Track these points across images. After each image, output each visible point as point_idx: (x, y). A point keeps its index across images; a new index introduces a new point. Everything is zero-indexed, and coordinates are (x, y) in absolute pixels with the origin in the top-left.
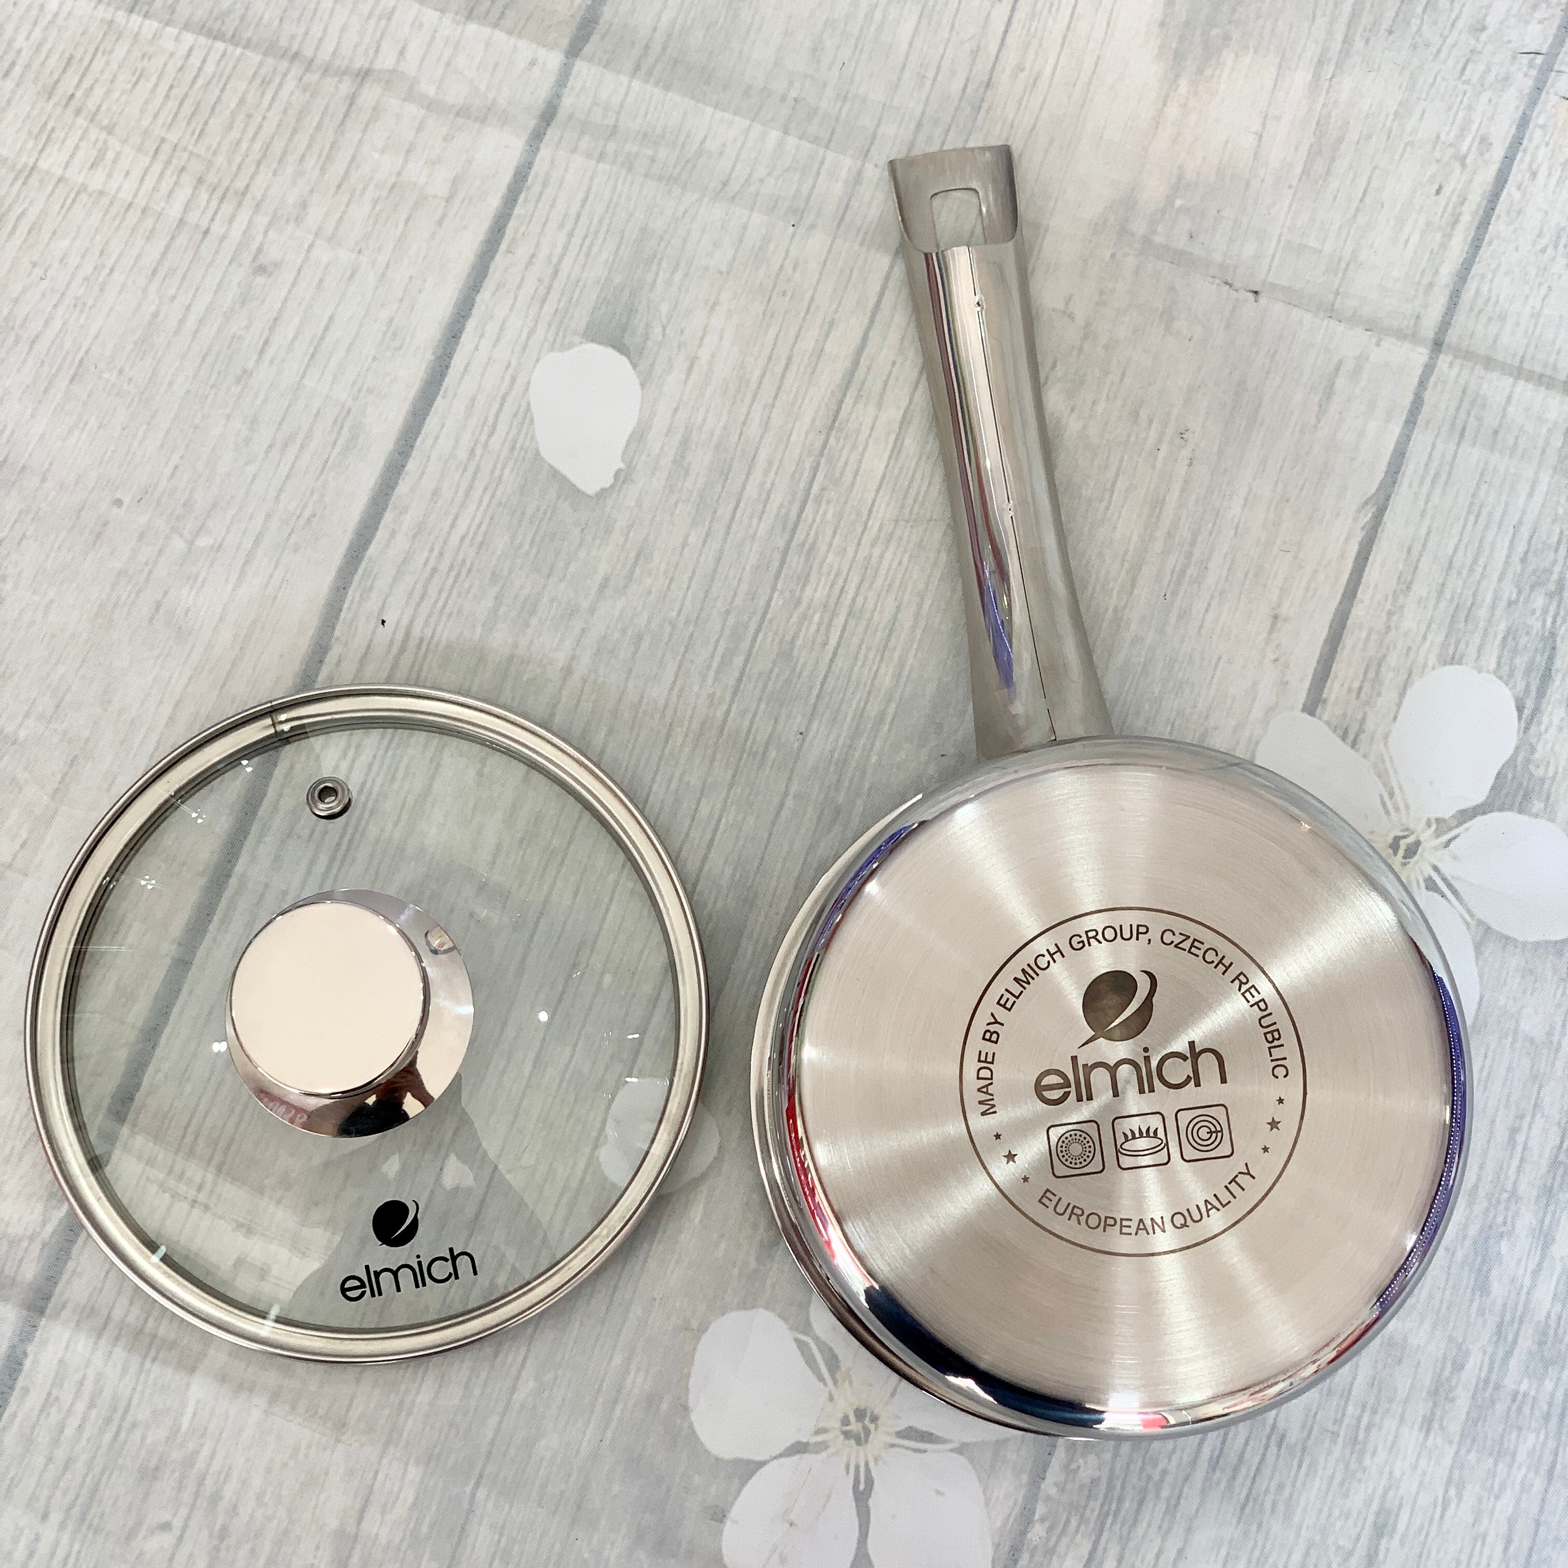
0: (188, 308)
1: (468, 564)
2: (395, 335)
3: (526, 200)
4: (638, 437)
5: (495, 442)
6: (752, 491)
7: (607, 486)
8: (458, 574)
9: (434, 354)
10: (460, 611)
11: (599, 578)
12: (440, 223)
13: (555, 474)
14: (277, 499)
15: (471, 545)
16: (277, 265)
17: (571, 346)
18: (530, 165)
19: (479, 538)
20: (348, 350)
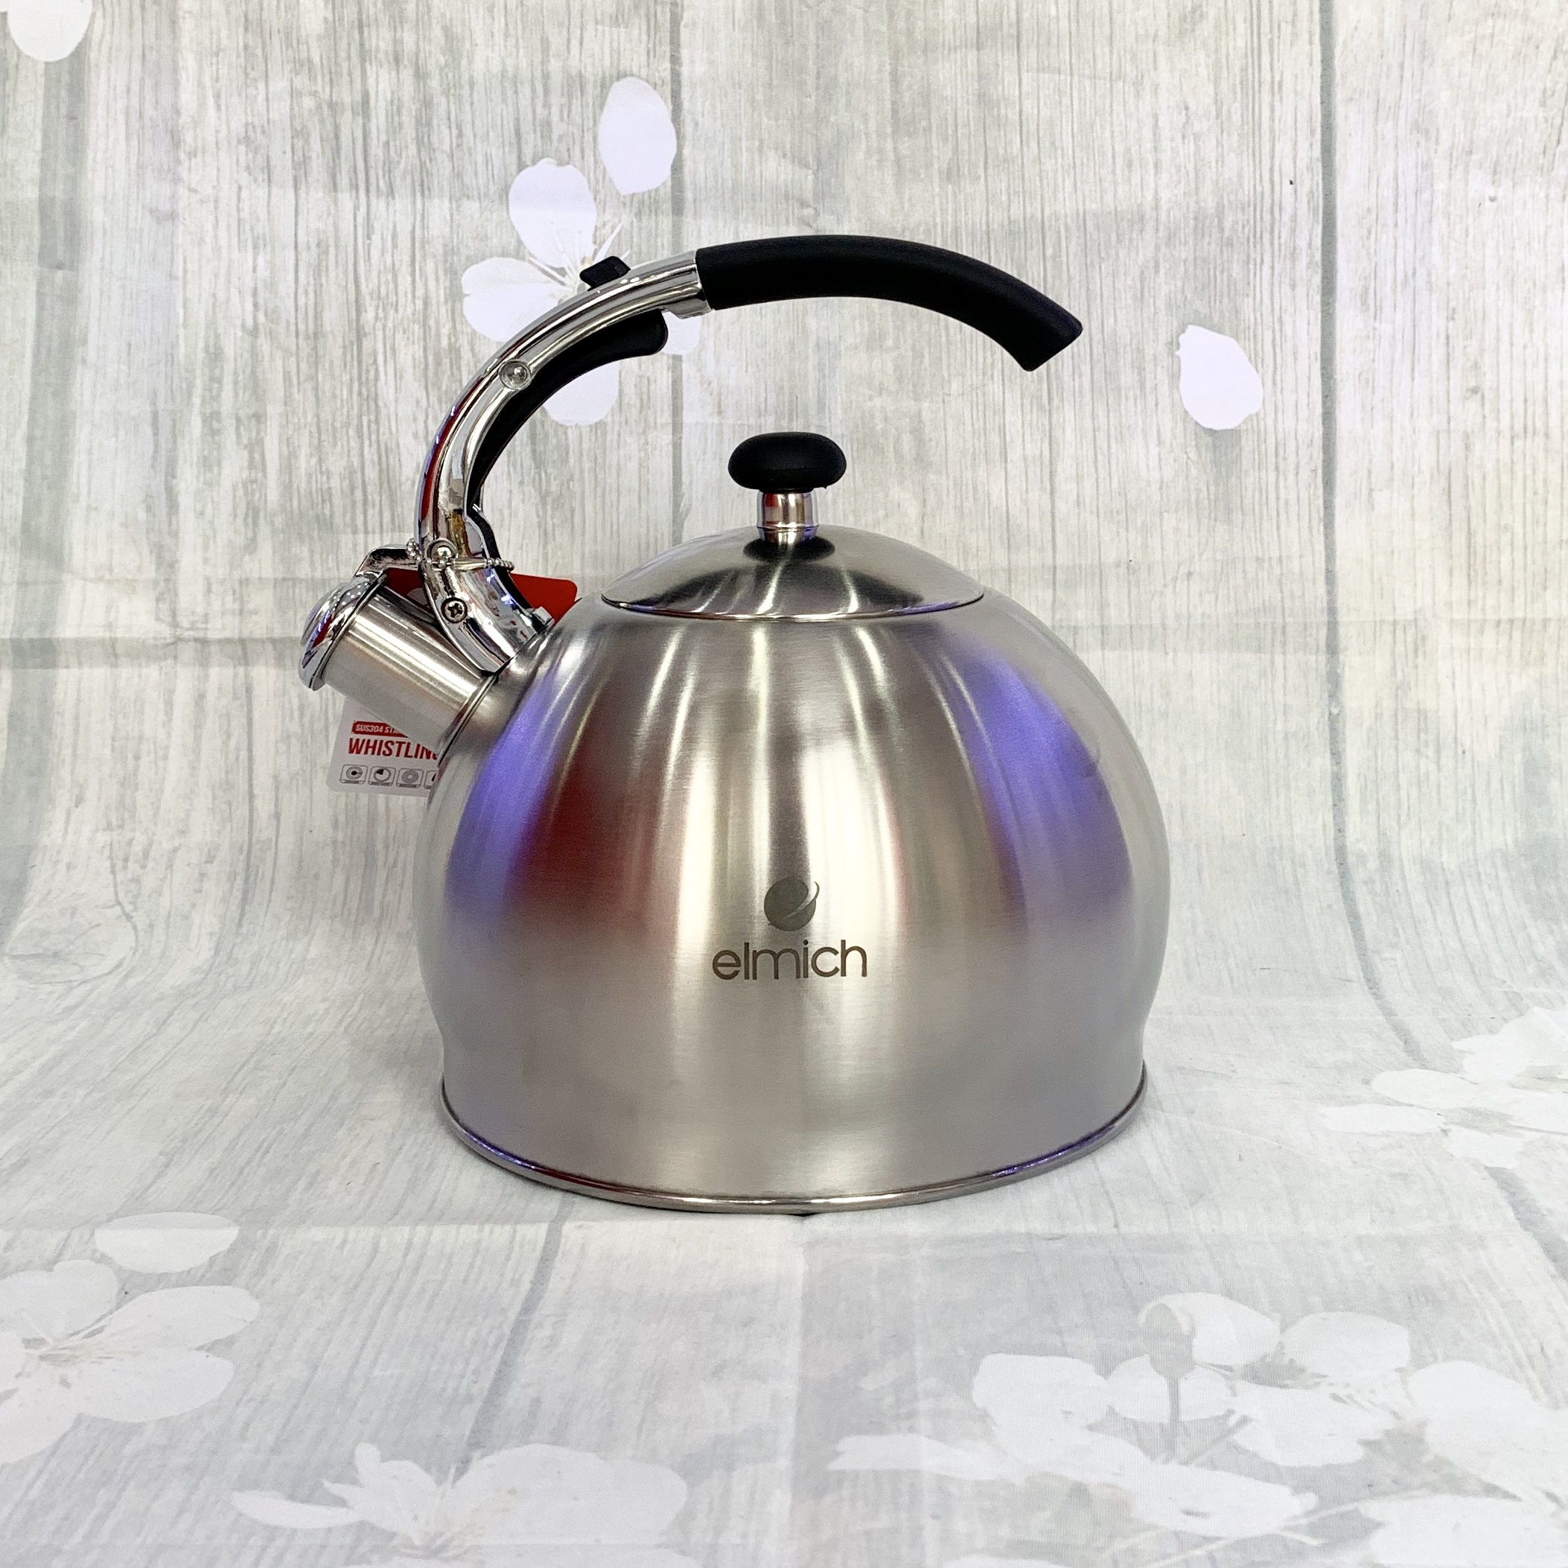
0: (1512, 345)
1: (1251, 245)
2: (1367, 383)
3: (1318, 511)
4: (1175, 376)
5: (1268, 336)
6: (1086, 369)
7: (1182, 336)
8: (1255, 236)
9: (1335, 380)
10: (1243, 210)
11: (1162, 271)
12: (1370, 472)
13: (1220, 331)
14: (1395, 238)
15: (1255, 260)
16: (1466, 398)
17: (1245, 422)
18: (1326, 537)
19: (1251, 266)
20: (1393, 360)
